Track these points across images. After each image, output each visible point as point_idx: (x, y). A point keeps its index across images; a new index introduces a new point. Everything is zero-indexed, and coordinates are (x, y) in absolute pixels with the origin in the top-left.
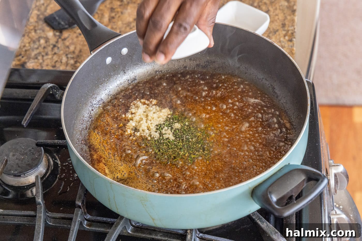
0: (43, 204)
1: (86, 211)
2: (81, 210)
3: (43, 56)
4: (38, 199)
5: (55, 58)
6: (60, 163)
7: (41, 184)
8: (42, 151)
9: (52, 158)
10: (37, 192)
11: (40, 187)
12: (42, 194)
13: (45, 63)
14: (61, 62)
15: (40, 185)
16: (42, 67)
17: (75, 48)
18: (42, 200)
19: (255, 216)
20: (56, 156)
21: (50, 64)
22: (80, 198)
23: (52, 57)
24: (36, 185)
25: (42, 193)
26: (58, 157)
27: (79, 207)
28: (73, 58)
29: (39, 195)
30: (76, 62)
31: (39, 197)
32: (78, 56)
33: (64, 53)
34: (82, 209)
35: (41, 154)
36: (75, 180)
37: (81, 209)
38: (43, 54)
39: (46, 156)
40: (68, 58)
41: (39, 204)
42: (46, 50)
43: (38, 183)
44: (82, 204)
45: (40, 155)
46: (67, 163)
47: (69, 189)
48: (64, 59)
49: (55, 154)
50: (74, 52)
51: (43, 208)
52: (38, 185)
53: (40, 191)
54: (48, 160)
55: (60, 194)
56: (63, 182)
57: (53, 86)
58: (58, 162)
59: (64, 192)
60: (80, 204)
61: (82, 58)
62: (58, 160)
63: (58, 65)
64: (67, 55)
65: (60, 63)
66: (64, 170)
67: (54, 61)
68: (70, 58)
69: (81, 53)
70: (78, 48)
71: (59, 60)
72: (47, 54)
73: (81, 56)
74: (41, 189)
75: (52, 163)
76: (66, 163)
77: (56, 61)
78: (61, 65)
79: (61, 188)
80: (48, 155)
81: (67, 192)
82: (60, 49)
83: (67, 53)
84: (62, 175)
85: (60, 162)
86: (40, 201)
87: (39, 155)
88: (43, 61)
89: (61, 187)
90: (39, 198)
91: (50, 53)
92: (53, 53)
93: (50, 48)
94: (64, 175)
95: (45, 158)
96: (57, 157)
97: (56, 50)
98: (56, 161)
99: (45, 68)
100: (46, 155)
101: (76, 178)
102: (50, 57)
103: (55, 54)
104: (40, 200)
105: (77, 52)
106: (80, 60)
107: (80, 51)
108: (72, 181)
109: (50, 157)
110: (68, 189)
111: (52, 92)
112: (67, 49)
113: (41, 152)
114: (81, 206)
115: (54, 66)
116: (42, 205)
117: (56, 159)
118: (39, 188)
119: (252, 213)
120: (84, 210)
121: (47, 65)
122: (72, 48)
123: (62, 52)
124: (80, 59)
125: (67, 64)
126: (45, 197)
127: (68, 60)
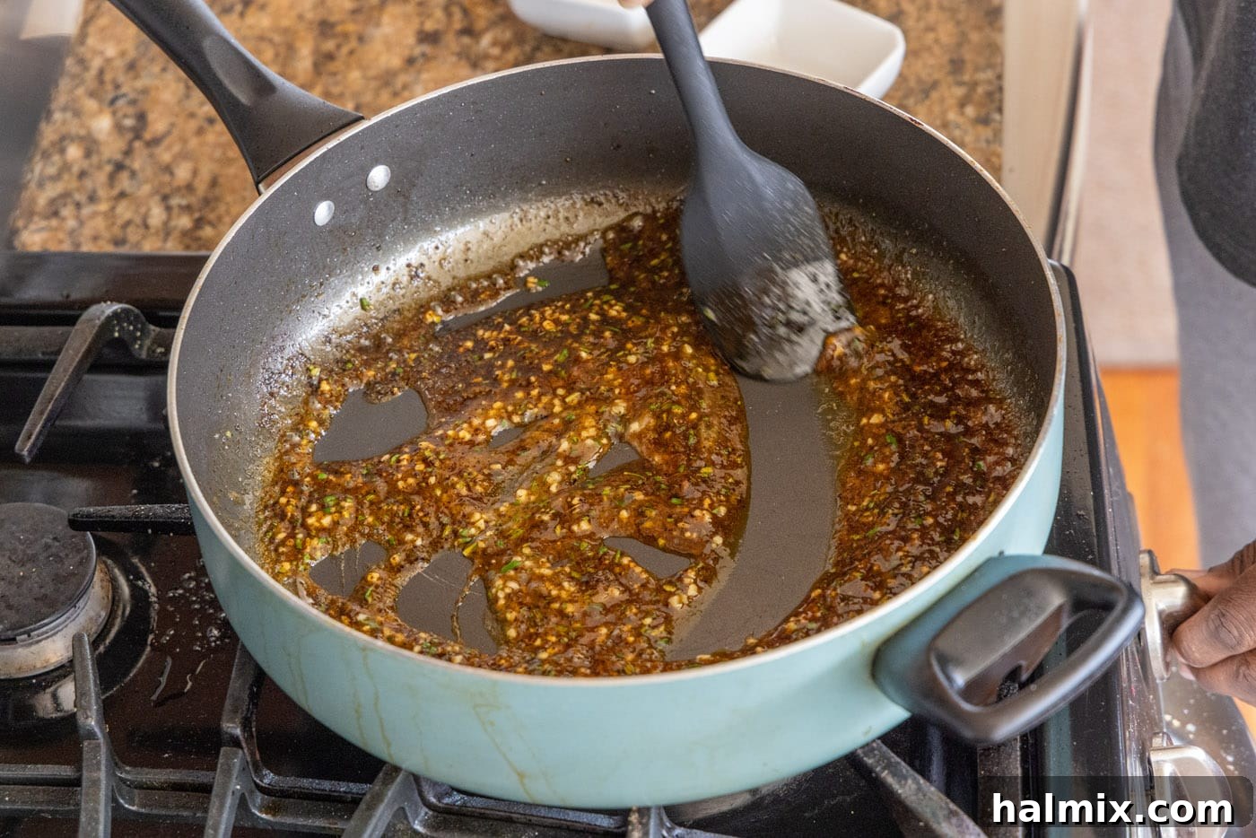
0: (104, 737)
1: (258, 757)
2: (240, 752)
3: (78, 205)
4: (87, 718)
5: (124, 211)
6: (153, 590)
7: (93, 665)
8: (87, 547)
9: (126, 572)
10: (80, 694)
11: (91, 675)
12: (100, 702)
13: (87, 231)
14: (146, 226)
15: (90, 667)
16: (78, 245)
17: (195, 173)
18: (98, 722)
19: (875, 755)
20: (139, 565)
21: (106, 235)
22: (235, 711)
23: (113, 209)
24: (77, 668)
25: (98, 696)
26: (148, 569)
27: (235, 742)
28: (188, 209)
29: (89, 702)
30: (199, 223)
31: (90, 710)
32: (207, 202)
33: (155, 192)
34: (246, 751)
35: (88, 558)
36: (210, 650)
37: (242, 748)
38: (77, 197)
39: (103, 566)
40: (168, 209)
41: (91, 735)
42: (88, 184)
43: (83, 659)
44: (244, 730)
45: (84, 562)
46: (181, 591)
47: (190, 684)
48: (157, 215)
49: (135, 560)
50: (189, 188)
51: (103, 749)
52: (84, 668)
53: (92, 687)
54: (113, 580)
55: (159, 703)
56: (169, 660)
57: (124, 310)
58: (147, 587)
59: (173, 695)
60: (238, 732)
61: (222, 208)
62: (149, 580)
63: (133, 235)
64: (165, 198)
65: (142, 231)
66: (172, 615)
67: (120, 222)
68: (176, 211)
69: (217, 191)
70: (206, 171)
71: (138, 220)
72: (92, 198)
73: (217, 199)
74: (95, 681)
75: (126, 590)
76: (176, 589)
77: (128, 223)
78: (144, 237)
79: (163, 680)
80: (109, 562)
81: (184, 693)
82: (140, 176)
83: (167, 190)
84: (163, 634)
85: (156, 585)
86: (93, 723)
87: (81, 563)
88: (81, 223)
89: (161, 679)
90: (89, 714)
91: (102, 193)
92: (115, 192)
93: (101, 177)
94: (172, 632)
95: (102, 575)
96: (143, 570)
97: (124, 182)
98: (140, 583)
99: (87, 248)
100: (105, 563)
101: (215, 642)
102: (103, 207)
103: (122, 195)
104: (91, 721)
105: (201, 187)
106: (212, 216)
107: (214, 183)
108: (201, 656)
109: (119, 569)
110: (187, 683)
111: (119, 331)
112: (167, 178)
113: (86, 551)
114: (241, 738)
115: (118, 242)
116: (101, 740)
117: (139, 577)
118: (85, 677)
119: (863, 747)
120: (252, 754)
121: (95, 238)
122: (183, 173)
123: (146, 189)
124: (213, 210)
125: (166, 231)
126: (109, 710)
127: (169, 218)
